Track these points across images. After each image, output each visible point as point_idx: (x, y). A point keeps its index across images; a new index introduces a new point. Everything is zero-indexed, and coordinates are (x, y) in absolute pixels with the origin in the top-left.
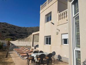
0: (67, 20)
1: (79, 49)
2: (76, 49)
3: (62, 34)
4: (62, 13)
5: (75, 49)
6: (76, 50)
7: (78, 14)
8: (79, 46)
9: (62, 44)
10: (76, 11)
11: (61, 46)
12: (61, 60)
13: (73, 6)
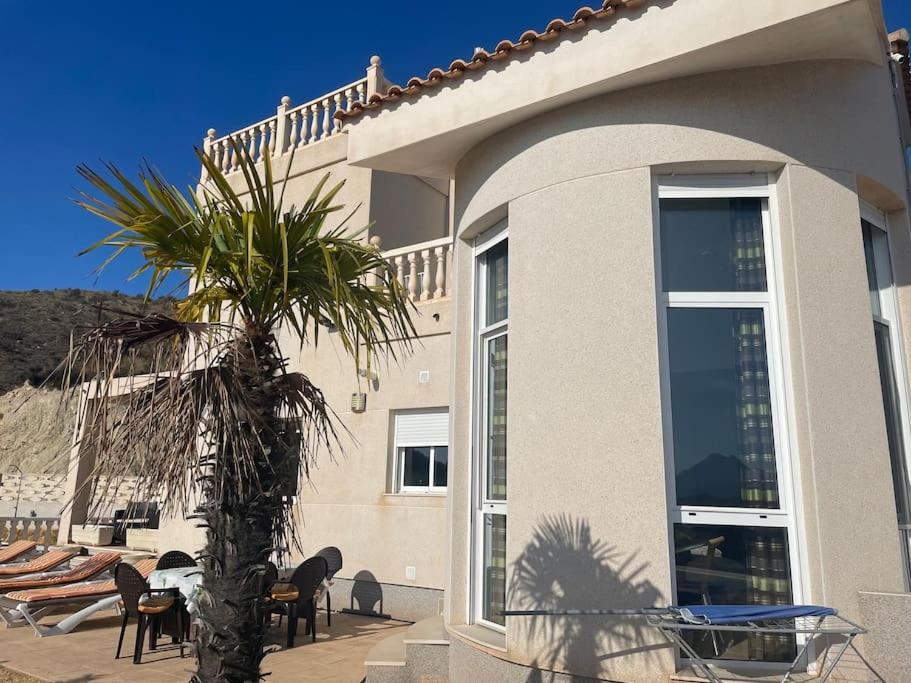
0: (437, 316)
1: (500, 509)
2: (486, 509)
3: (394, 412)
4: (405, 256)
5: (481, 509)
6: (485, 515)
7: (505, 327)
8: (502, 492)
9: (388, 490)
10: (498, 309)
11: (382, 501)
12: (376, 608)
13: (484, 268)
